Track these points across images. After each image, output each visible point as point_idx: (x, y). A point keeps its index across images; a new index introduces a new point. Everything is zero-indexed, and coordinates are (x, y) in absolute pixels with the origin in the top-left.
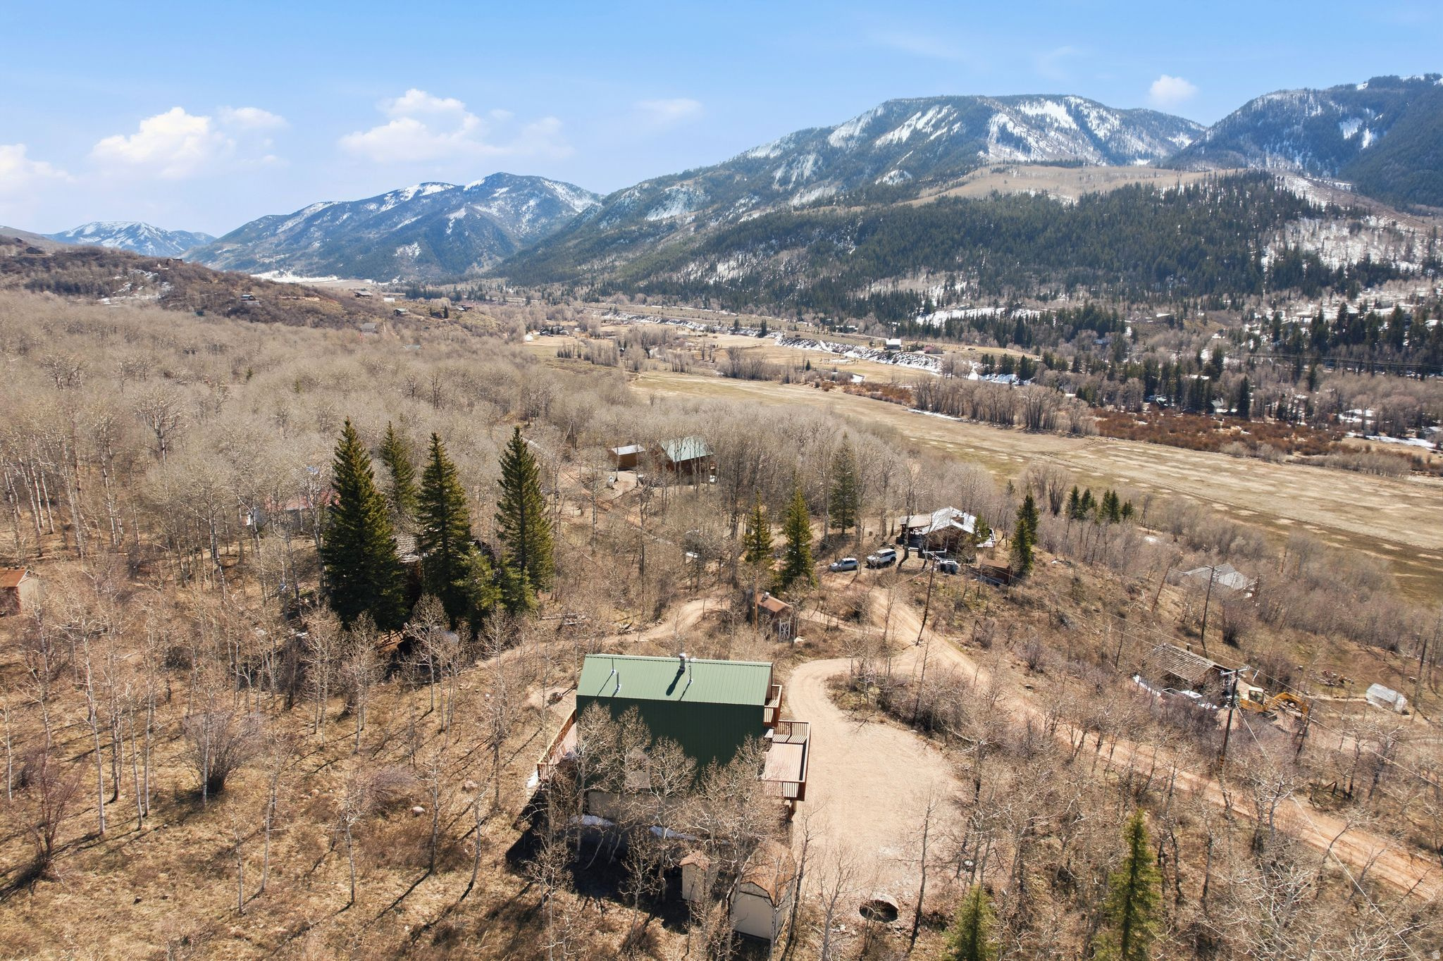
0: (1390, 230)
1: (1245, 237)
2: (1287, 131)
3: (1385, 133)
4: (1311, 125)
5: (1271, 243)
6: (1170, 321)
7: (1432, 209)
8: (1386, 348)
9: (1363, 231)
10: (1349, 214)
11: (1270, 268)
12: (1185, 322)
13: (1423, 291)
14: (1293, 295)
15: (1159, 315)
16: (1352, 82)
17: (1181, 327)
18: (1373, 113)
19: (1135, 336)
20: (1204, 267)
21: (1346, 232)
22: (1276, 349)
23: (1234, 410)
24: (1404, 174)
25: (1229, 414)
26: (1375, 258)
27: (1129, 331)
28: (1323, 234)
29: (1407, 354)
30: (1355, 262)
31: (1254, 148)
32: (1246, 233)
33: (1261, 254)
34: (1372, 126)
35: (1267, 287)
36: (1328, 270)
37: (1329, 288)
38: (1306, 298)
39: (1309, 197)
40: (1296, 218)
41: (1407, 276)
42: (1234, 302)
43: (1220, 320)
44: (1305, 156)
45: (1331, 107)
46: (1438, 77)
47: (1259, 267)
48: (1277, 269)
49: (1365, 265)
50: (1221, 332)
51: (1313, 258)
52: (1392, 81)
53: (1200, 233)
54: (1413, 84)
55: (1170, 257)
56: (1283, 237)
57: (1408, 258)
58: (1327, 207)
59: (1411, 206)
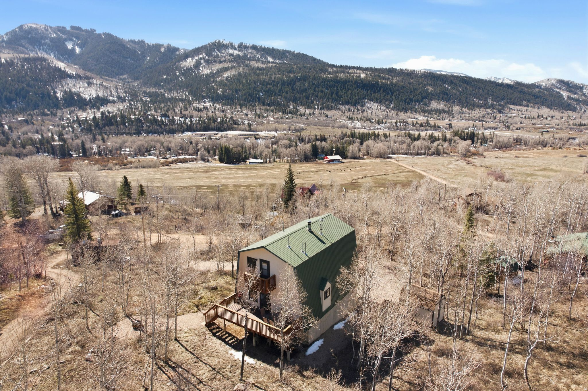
0: (101, 85)
1: (45, 85)
2: (43, 42)
3: (84, 49)
4: (52, 40)
5: (58, 88)
6: (26, 122)
7: (110, 79)
8: (122, 127)
9: (92, 85)
10: (85, 78)
11: (61, 98)
12: (34, 122)
13: (121, 107)
14: (76, 109)
15: (19, 119)
16: (64, 26)
17: (33, 123)
18: (77, 41)
19: (10, 128)
20: (31, 98)
21: (86, 85)
22: (82, 130)
23: (81, 155)
24: (95, 65)
25: (79, 156)
26: (101, 95)
27: (6, 127)
28: (78, 85)
29: (129, 129)
30: (94, 96)
31: (30, 47)
32: (45, 84)
33: (55, 93)
34: (78, 45)
35: (63, 106)
36: (85, 99)
37: (88, 106)
38: (81, 111)
39: (67, 70)
40: (64, 78)
41: (114, 102)
42: (52, 113)
43: (50, 120)
44: (54, 54)
45: (59, 35)
46: (95, 31)
47: (57, 98)
48: (64, 98)
49: (98, 97)
50: (53, 125)
51: (78, 95)
52: (79, 29)
53: (22, 82)
54: (86, 31)
55: (10, 93)
56: (62, 86)
57: (111, 95)
58: (76, 74)
59: (103, 77)
